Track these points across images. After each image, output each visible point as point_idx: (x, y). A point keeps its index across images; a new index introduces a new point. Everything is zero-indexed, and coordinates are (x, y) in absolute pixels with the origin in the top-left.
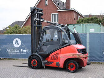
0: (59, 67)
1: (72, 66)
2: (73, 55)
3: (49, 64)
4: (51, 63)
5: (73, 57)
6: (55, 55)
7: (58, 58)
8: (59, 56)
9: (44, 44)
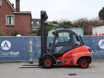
0: (73, 65)
1: (84, 63)
2: (86, 54)
3: (63, 63)
4: (65, 62)
5: (86, 55)
6: (69, 54)
7: (71, 57)
8: (72, 55)
9: (57, 45)
